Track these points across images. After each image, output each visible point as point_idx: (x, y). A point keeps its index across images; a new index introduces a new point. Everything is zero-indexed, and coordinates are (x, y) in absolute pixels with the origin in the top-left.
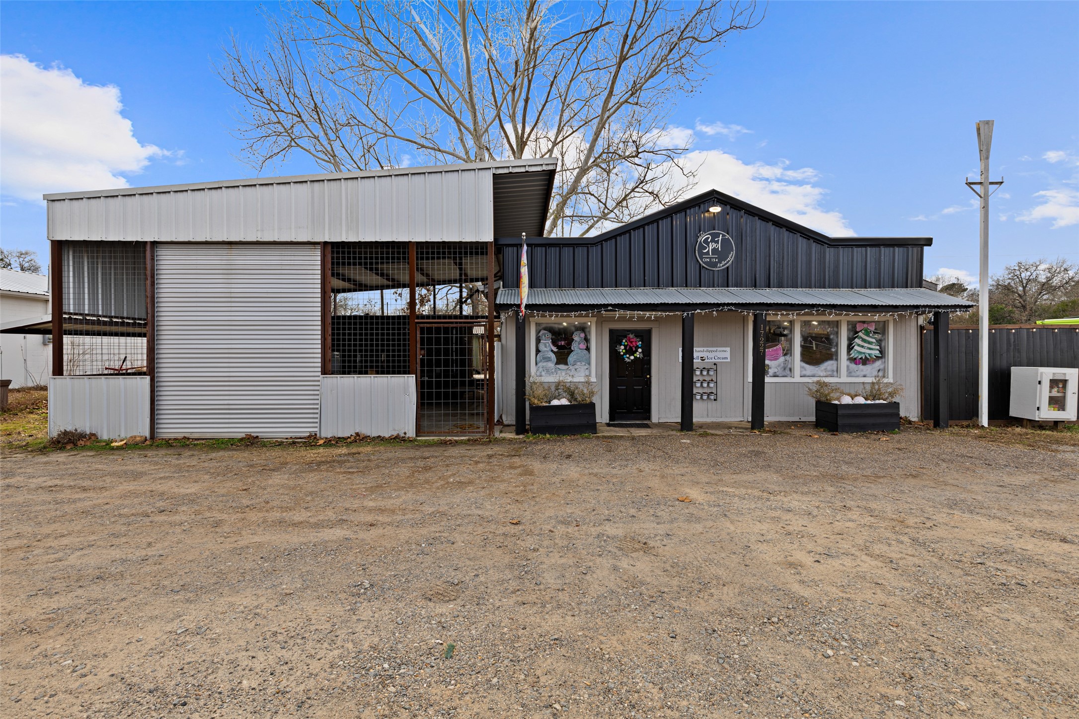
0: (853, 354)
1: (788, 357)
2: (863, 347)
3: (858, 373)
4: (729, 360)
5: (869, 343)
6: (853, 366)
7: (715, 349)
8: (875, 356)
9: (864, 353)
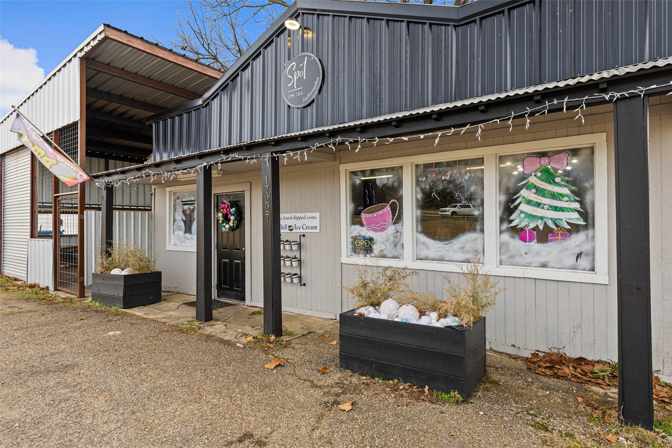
0: (517, 219)
1: (398, 226)
2: (538, 205)
3: (528, 259)
4: (318, 230)
5: (554, 196)
6: (516, 243)
7: (302, 215)
8: (568, 223)
9: (542, 218)
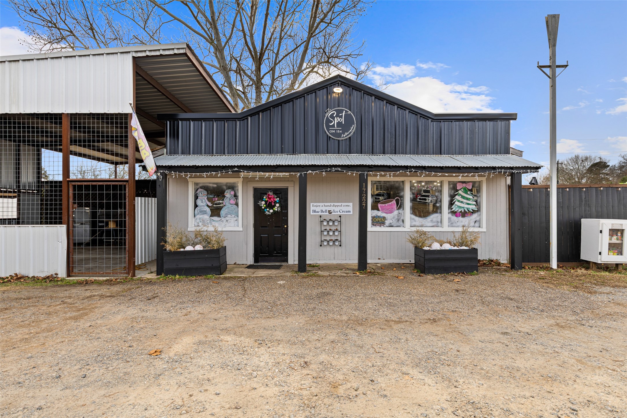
0: (454, 208)
1: (401, 211)
2: (462, 202)
3: (458, 224)
4: (351, 213)
5: (467, 199)
6: (454, 218)
7: (340, 204)
8: (472, 210)
9: (463, 208)
